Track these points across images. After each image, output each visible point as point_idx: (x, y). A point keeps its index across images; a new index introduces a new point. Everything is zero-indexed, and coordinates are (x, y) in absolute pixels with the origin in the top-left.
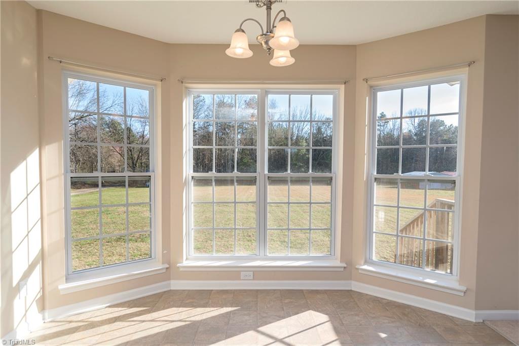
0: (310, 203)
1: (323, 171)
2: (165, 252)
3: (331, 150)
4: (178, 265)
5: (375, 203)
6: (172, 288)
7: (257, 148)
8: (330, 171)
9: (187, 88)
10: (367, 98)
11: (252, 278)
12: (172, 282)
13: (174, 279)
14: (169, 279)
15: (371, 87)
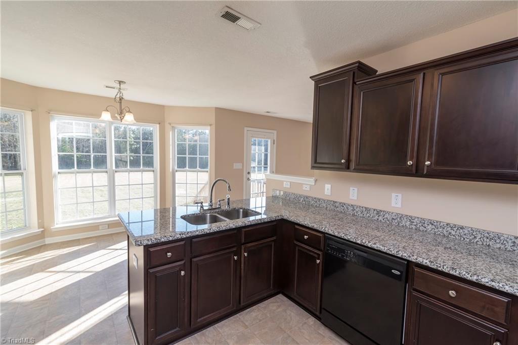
0: (142, 184)
1: (149, 167)
2: (40, 221)
3: (153, 156)
4: (52, 228)
5: (176, 182)
6: (47, 243)
7: (107, 154)
8: (153, 167)
9: (51, 116)
10: (171, 133)
11: (107, 227)
12: (46, 239)
13: (48, 237)
14: (44, 238)
15: (173, 127)
